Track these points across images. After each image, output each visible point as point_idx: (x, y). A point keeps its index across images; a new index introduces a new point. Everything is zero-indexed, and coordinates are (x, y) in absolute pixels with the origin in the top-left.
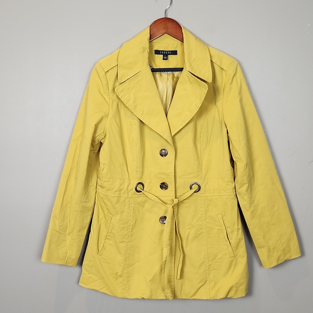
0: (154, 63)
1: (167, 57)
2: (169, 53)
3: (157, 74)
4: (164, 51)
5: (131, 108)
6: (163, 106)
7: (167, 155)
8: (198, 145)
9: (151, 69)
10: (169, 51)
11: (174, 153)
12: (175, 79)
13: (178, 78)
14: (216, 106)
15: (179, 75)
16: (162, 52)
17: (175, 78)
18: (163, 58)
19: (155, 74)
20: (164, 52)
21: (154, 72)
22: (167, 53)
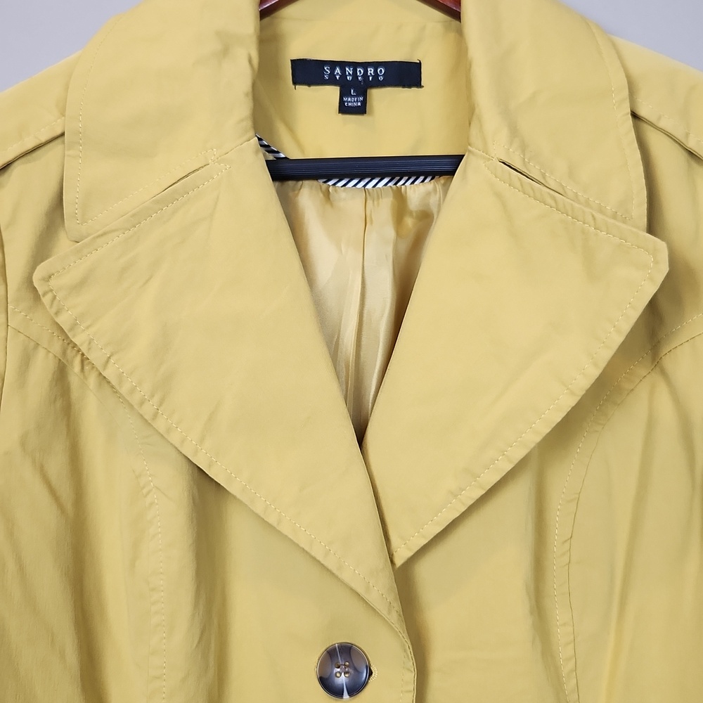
0: (291, 130)
1: (365, 95)
2: (376, 75)
3: (308, 195)
4: (343, 65)
5: (133, 390)
6: (343, 374)
7: (364, 684)
8: (559, 615)
9: (268, 162)
10: (376, 65)
11: (411, 677)
12: (409, 222)
13: (426, 218)
14: (663, 373)
15: (433, 201)
16: (333, 70)
17: (411, 213)
18: (341, 102)
19: (291, 194)
20: (343, 71)
21: (291, 183)
22: (365, 75)
